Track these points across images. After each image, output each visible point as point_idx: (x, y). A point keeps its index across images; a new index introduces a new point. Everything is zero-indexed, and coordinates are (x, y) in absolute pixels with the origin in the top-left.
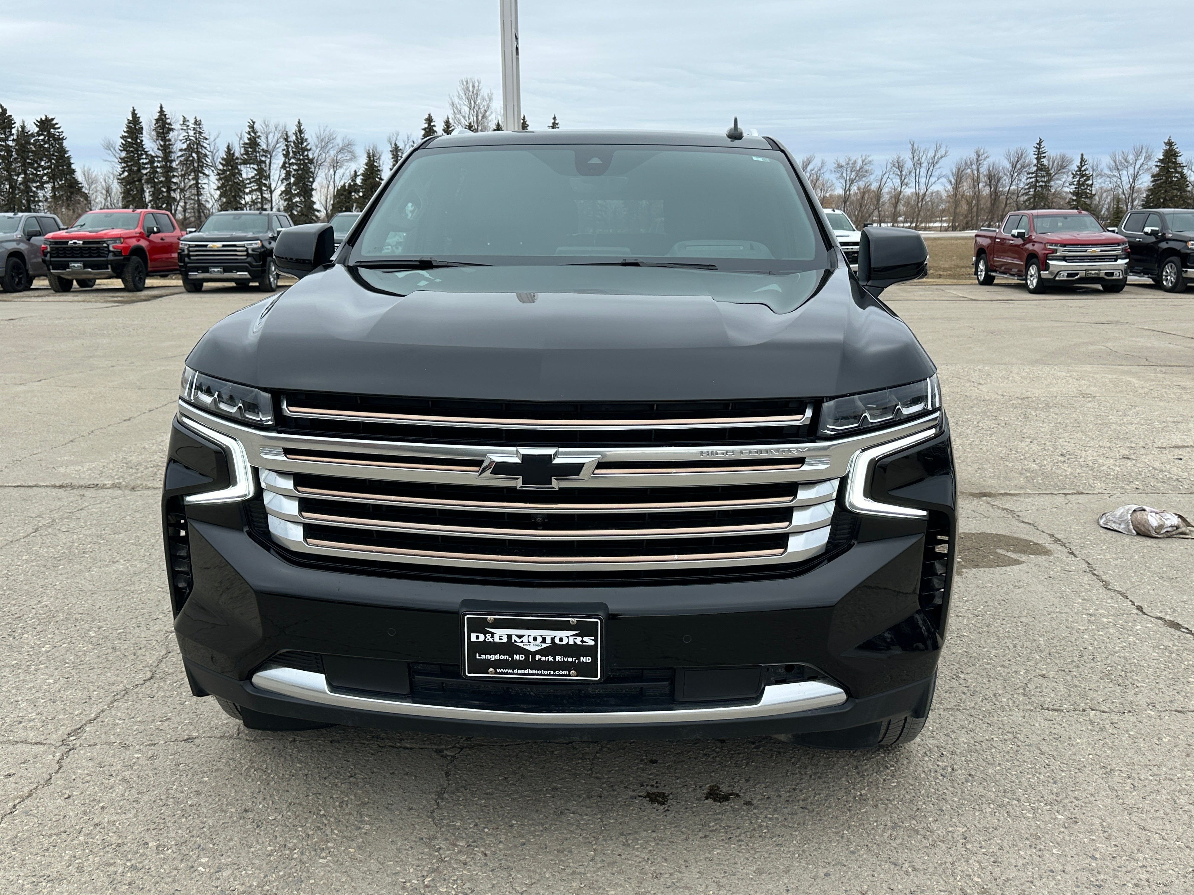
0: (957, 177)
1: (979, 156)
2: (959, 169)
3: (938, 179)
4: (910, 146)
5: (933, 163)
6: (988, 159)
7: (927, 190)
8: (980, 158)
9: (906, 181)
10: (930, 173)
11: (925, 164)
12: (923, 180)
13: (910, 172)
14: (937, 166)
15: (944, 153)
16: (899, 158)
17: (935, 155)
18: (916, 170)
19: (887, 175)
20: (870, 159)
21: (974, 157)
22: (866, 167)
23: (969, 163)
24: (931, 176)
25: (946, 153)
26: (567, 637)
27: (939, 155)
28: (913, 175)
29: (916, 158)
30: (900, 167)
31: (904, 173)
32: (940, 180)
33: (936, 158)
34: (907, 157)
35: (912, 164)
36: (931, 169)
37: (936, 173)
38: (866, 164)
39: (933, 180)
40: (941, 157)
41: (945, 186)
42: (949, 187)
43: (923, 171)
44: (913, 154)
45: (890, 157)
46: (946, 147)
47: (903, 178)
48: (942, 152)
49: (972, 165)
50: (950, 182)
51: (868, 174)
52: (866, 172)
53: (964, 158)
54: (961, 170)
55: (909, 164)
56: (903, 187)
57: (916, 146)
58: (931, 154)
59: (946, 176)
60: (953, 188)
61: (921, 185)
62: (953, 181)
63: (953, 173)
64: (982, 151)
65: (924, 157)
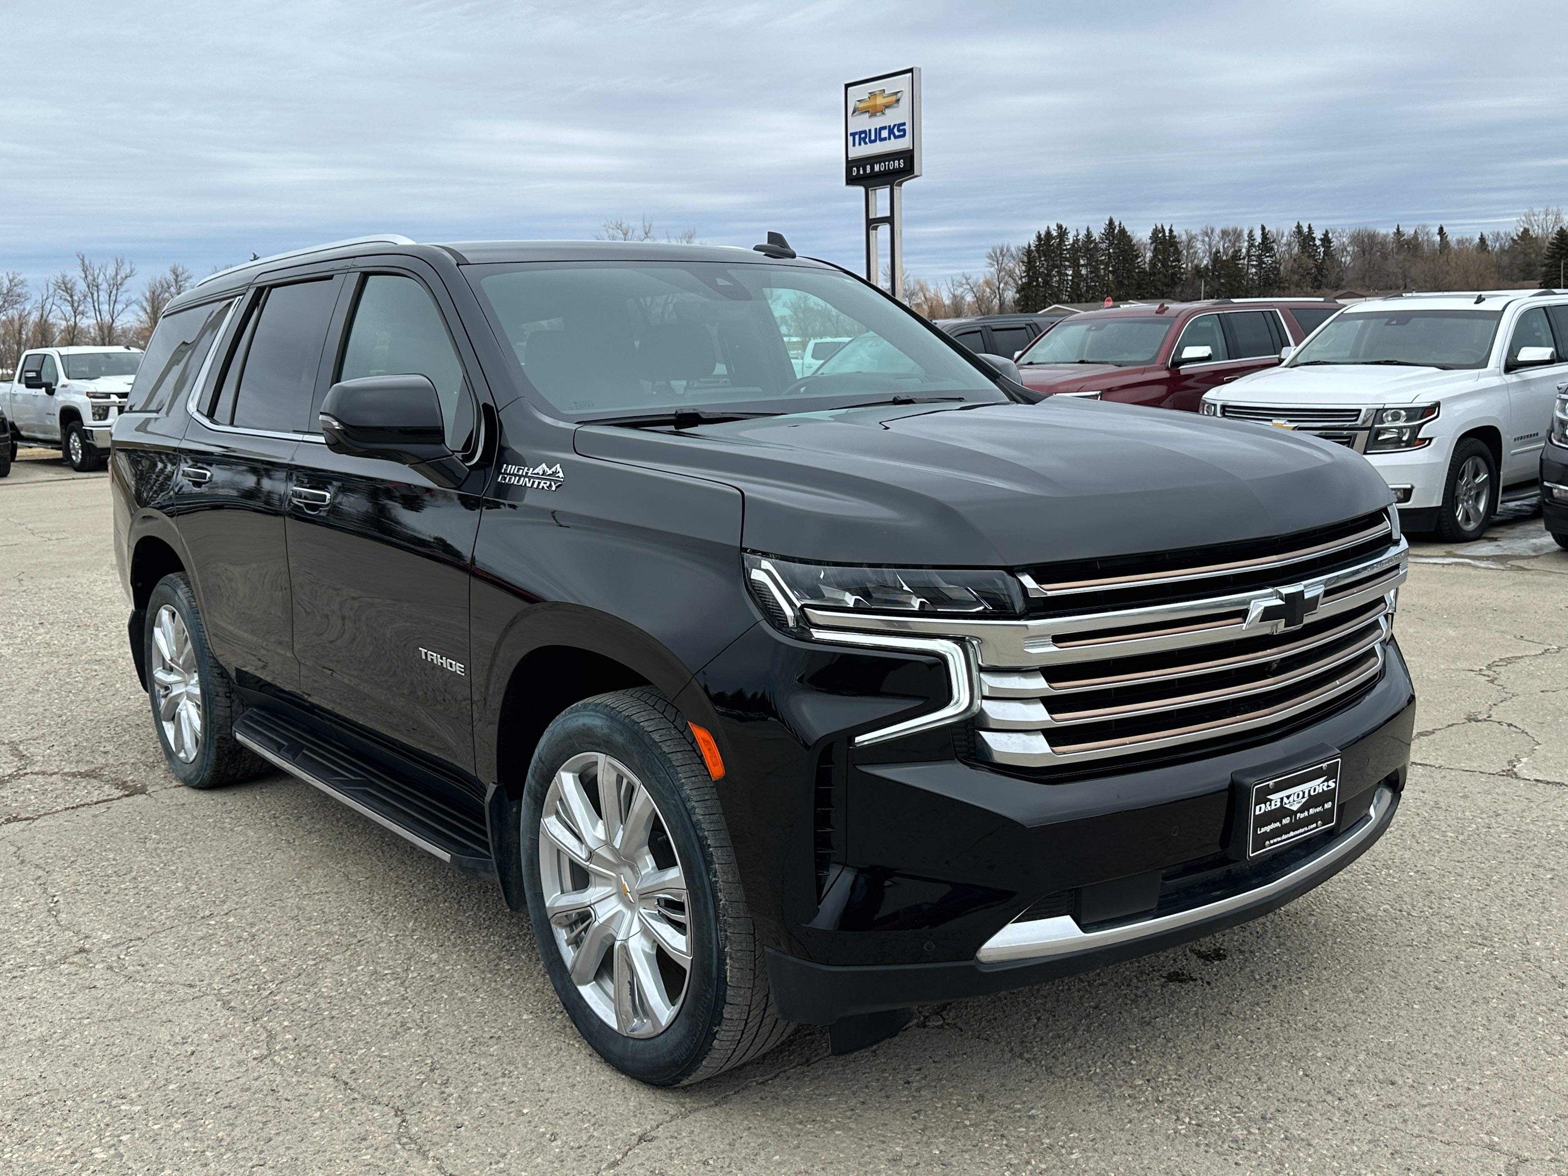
0: (153, 303)
1: (177, 276)
2: (154, 293)
3: (127, 306)
4: (79, 262)
5: (116, 285)
6: (190, 280)
7: (113, 321)
8: (180, 279)
9: (80, 308)
10: (113, 298)
11: (104, 286)
12: (105, 307)
13: (85, 297)
14: (122, 289)
15: (128, 271)
16: (64, 277)
17: (117, 274)
18: (92, 294)
19: (50, 300)
20: (21, 277)
21: (171, 277)
22: (18, 290)
23: (165, 285)
24: (115, 302)
25: (132, 271)
26: (1318, 786)
27: (122, 274)
28: (90, 300)
29: (90, 278)
30: (69, 290)
31: (76, 298)
32: (129, 308)
33: (119, 277)
34: (75, 275)
35: (85, 285)
36: (114, 292)
37: (122, 298)
38: (15, 286)
39: (119, 307)
40: (126, 277)
41: (138, 315)
42: (144, 317)
43: (104, 296)
44: (85, 271)
45: (54, 275)
46: (131, 263)
47: (76, 305)
48: (125, 270)
49: (169, 288)
50: (145, 310)
51: (23, 299)
52: (19, 296)
53: (158, 278)
54: (156, 294)
55: (81, 287)
56: (78, 318)
57: (87, 262)
58: (111, 271)
59: (136, 302)
60: (150, 318)
61: (104, 314)
62: (149, 310)
63: (146, 298)
64: (180, 269)
65: (102, 276)
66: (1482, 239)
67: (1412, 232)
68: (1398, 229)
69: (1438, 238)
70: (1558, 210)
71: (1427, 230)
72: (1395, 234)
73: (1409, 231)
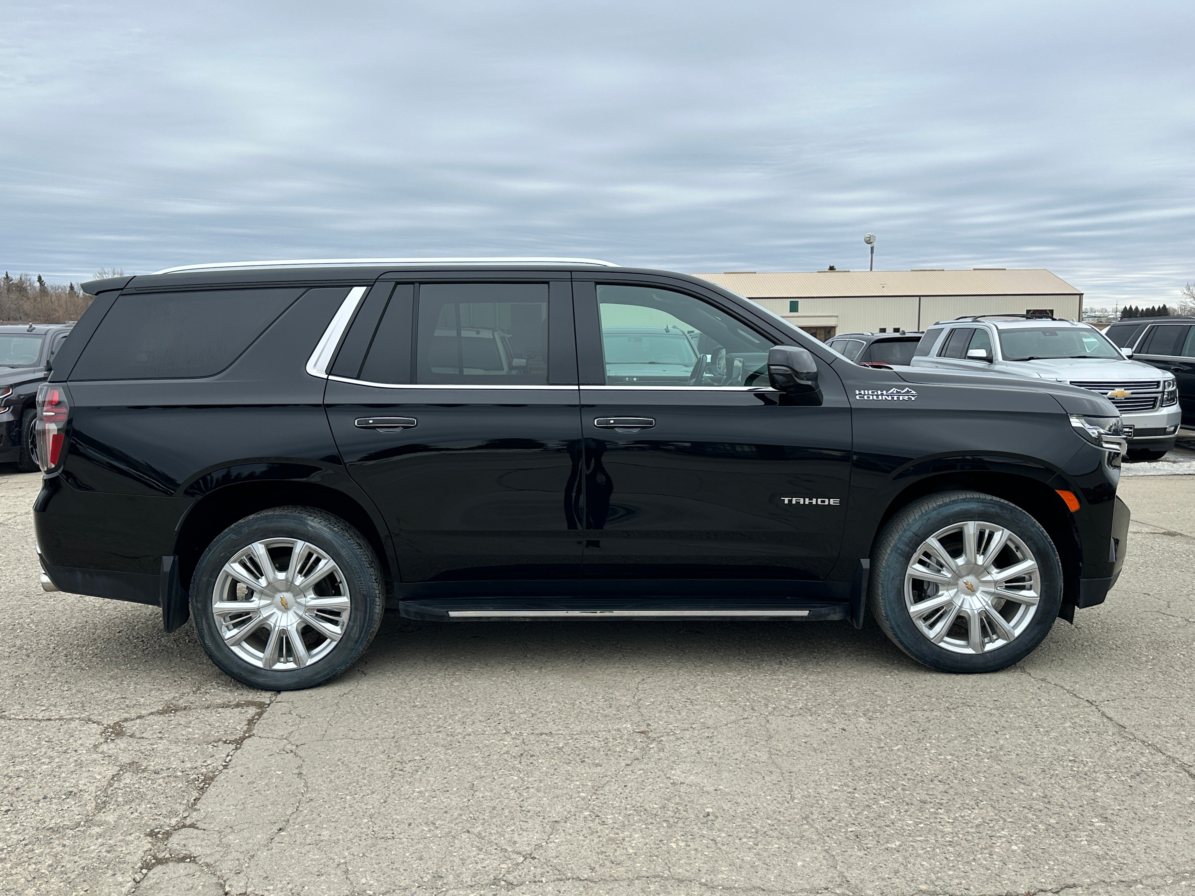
66: (72, 287)
67: (18, 277)
68: (7, 275)
69: (37, 284)
70: (121, 271)
71: (29, 277)
72: (5, 279)
73: (15, 277)
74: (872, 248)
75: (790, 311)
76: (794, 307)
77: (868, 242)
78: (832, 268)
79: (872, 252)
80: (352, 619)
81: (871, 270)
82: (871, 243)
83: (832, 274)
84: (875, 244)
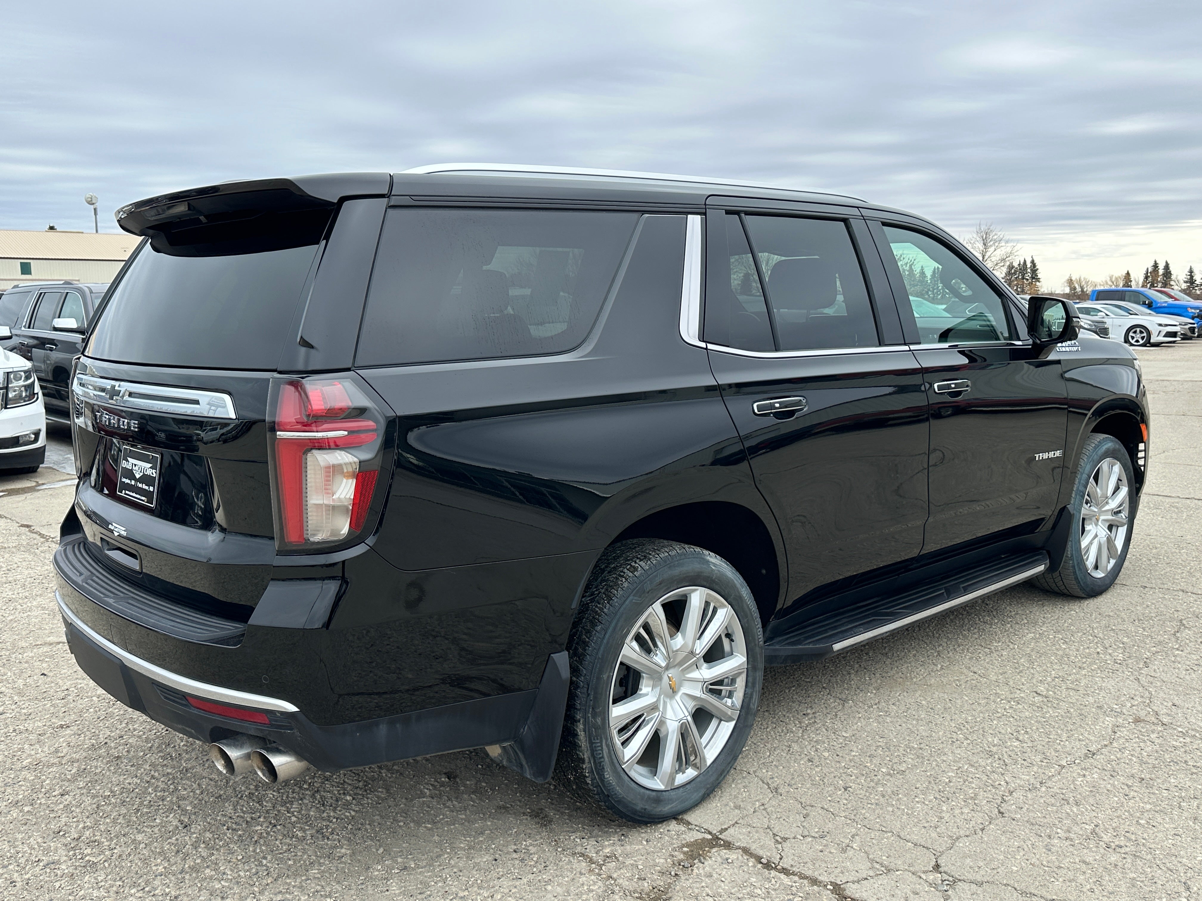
74: (95, 209)
75: (22, 274)
76: (26, 269)
77: (91, 203)
78: (52, 228)
79: (96, 214)
80: (750, 684)
81: (97, 231)
82: (93, 204)
83: (52, 234)
84: (98, 205)
